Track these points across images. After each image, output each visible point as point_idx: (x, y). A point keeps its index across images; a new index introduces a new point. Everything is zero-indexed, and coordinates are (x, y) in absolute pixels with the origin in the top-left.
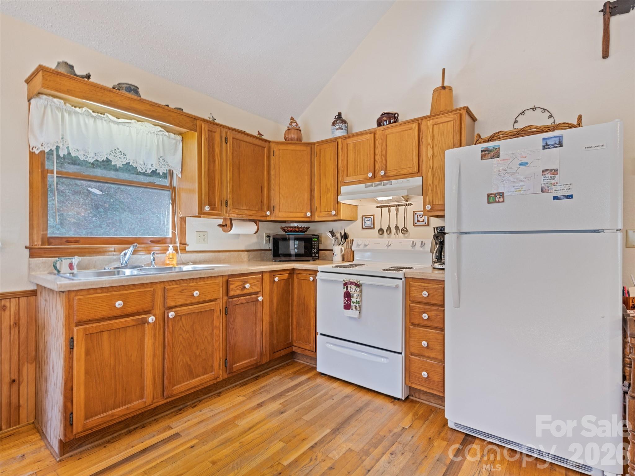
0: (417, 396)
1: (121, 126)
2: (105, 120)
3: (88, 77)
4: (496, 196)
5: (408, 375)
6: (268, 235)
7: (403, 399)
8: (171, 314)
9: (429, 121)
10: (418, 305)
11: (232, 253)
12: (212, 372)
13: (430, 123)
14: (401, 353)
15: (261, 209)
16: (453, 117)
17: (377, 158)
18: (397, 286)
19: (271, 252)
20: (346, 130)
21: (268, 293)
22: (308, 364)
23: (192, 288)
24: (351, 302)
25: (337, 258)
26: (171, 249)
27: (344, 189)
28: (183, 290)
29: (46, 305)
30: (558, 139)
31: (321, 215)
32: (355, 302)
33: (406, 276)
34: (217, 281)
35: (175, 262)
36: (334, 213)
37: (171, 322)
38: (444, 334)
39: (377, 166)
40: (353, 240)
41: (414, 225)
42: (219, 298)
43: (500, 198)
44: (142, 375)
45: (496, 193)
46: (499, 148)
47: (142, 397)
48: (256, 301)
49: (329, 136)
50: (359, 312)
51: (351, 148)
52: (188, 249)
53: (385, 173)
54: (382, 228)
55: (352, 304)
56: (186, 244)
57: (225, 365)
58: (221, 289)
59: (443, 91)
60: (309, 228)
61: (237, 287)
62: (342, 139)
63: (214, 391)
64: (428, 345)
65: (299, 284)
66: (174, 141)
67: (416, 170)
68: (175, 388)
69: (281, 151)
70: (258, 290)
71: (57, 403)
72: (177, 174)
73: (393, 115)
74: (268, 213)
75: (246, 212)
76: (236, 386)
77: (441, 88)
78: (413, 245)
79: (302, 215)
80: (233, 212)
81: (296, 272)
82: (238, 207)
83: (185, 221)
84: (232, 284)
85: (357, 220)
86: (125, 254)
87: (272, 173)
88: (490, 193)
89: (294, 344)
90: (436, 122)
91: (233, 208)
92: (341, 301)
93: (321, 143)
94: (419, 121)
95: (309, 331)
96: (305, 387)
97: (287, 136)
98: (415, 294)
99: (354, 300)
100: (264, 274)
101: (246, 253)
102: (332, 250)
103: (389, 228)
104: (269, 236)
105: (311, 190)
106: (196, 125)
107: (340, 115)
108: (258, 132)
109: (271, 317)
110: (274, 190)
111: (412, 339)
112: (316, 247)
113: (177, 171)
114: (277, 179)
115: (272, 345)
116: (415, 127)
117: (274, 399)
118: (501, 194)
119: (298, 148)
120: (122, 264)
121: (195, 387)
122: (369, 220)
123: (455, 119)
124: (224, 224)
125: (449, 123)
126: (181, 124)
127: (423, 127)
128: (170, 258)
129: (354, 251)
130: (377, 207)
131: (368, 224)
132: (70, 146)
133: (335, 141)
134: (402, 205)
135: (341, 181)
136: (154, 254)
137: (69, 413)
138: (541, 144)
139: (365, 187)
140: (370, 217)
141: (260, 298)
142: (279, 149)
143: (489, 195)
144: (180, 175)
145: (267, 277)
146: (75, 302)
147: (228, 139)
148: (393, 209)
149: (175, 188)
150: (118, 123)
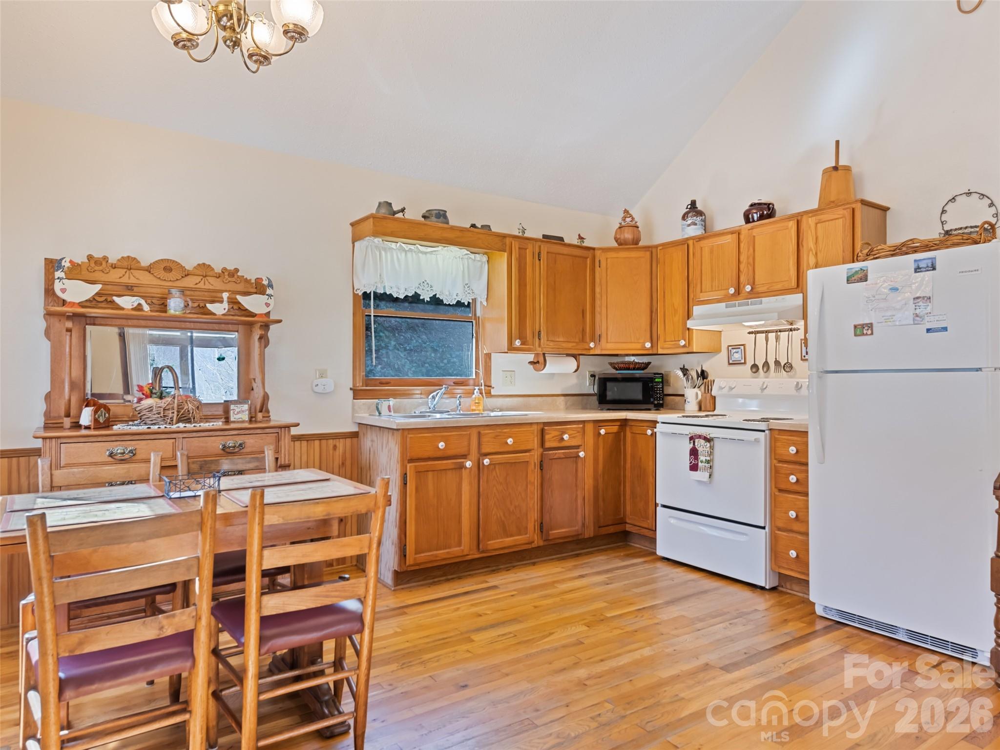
0: (788, 586)
1: (428, 255)
2: (415, 252)
3: (403, 210)
4: (864, 328)
5: (773, 557)
6: (592, 373)
7: (767, 587)
8: (486, 461)
9: (810, 219)
10: (785, 465)
11: (544, 398)
12: (526, 534)
13: (812, 221)
14: (764, 528)
15: (583, 340)
16: (841, 213)
17: (742, 267)
18: (757, 441)
19: (596, 397)
20: (702, 225)
21: (592, 448)
22: (647, 548)
23: (506, 435)
24: (699, 461)
25: (691, 406)
26: (477, 392)
27: (697, 310)
28: (497, 436)
29: (372, 445)
30: (930, 261)
31: (666, 346)
32: (704, 461)
33: (770, 428)
34: (531, 429)
35: (481, 408)
36: (682, 343)
37: (486, 469)
38: (807, 501)
39: (742, 279)
40: (714, 381)
41: (802, 359)
42: (533, 449)
43: (868, 329)
44: (460, 522)
45: (863, 324)
46: (867, 270)
47: (459, 544)
48: (576, 457)
49: (677, 236)
50: (710, 475)
51: (706, 252)
52: (493, 392)
53: (752, 289)
54: (756, 363)
55: (700, 464)
56: (491, 386)
57: (541, 529)
58: (536, 439)
59: (834, 173)
60: (649, 363)
61: (553, 437)
62: (694, 241)
63: (527, 560)
64: (797, 516)
65: (634, 441)
66: (480, 263)
67: (794, 283)
68: (489, 542)
69: (609, 260)
70: (579, 443)
71: (390, 537)
72: (481, 302)
73: (766, 206)
74: (592, 345)
75: (564, 345)
76: (553, 559)
77: (832, 169)
78: (798, 387)
79: (639, 346)
80: (547, 345)
81: (630, 423)
82: (553, 339)
83: (490, 358)
84: (548, 434)
85: (721, 351)
86: (434, 397)
87: (598, 290)
88: (857, 323)
89: (628, 521)
90: (819, 220)
91: (547, 341)
92: (686, 459)
93: (666, 246)
94: (798, 219)
95: (647, 503)
96: (640, 568)
97: (618, 237)
98: (781, 451)
99: (702, 458)
100: (586, 424)
101: (563, 398)
102: (683, 395)
103: (766, 364)
104: (593, 376)
105: (651, 312)
106: (505, 244)
107: (693, 203)
108: (579, 235)
109: (596, 479)
110: (600, 313)
111: (778, 509)
112: (660, 390)
113: (482, 299)
114: (604, 298)
115: (597, 517)
116: (792, 226)
117: (599, 573)
118: (869, 325)
119: (634, 254)
120: (430, 408)
121: (509, 547)
122: (737, 352)
123: (843, 217)
124: (535, 361)
125: (837, 221)
126: (490, 246)
127: (804, 226)
128: (477, 403)
129: (715, 397)
130: (749, 333)
131: (737, 357)
132: (386, 284)
133: (685, 244)
134: (785, 331)
135: (693, 299)
136: (460, 397)
137: (403, 545)
138: (913, 266)
139: (726, 307)
140: (739, 348)
141: (582, 454)
142: (607, 259)
143: (855, 327)
144: (485, 303)
145: (589, 428)
146: (408, 439)
147: (542, 255)
148: (772, 336)
149: (479, 317)
150: (426, 253)
